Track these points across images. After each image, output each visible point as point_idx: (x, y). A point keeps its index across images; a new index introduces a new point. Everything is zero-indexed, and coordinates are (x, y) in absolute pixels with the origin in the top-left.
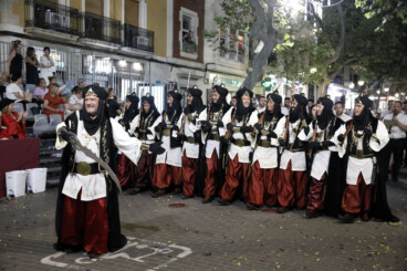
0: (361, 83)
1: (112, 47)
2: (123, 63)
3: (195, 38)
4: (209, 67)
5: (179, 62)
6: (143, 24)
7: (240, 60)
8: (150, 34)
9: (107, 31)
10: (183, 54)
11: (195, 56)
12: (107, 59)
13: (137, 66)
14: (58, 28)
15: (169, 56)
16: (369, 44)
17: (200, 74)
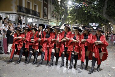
0: (78, 24)
1: (32, 16)
2: (34, 20)
3: (47, 14)
5: (44, 19)
6: (37, 11)
7: (55, 19)
8: (39, 13)
9: (31, 12)
10: (44, 17)
11: (46, 18)
12: (31, 19)
13: (36, 20)
14: (23, 12)
15: (42, 18)
16: (82, 16)
17: (47, 22)
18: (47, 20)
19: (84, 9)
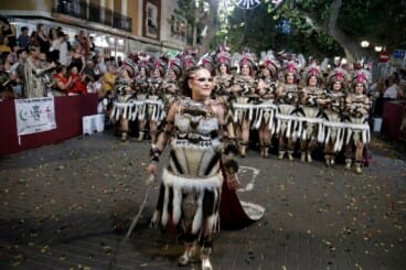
1: (106, 28)
2: (112, 40)
3: (154, 22)
4: (165, 44)
5: (146, 40)
6: (124, 12)
7: (183, 40)
8: (129, 20)
9: (103, 17)
10: (148, 34)
11: (155, 36)
12: (103, 37)
13: (121, 41)
14: (73, 14)
15: (139, 35)
17: (158, 48)
18: (157, 42)
19: (269, 11)
